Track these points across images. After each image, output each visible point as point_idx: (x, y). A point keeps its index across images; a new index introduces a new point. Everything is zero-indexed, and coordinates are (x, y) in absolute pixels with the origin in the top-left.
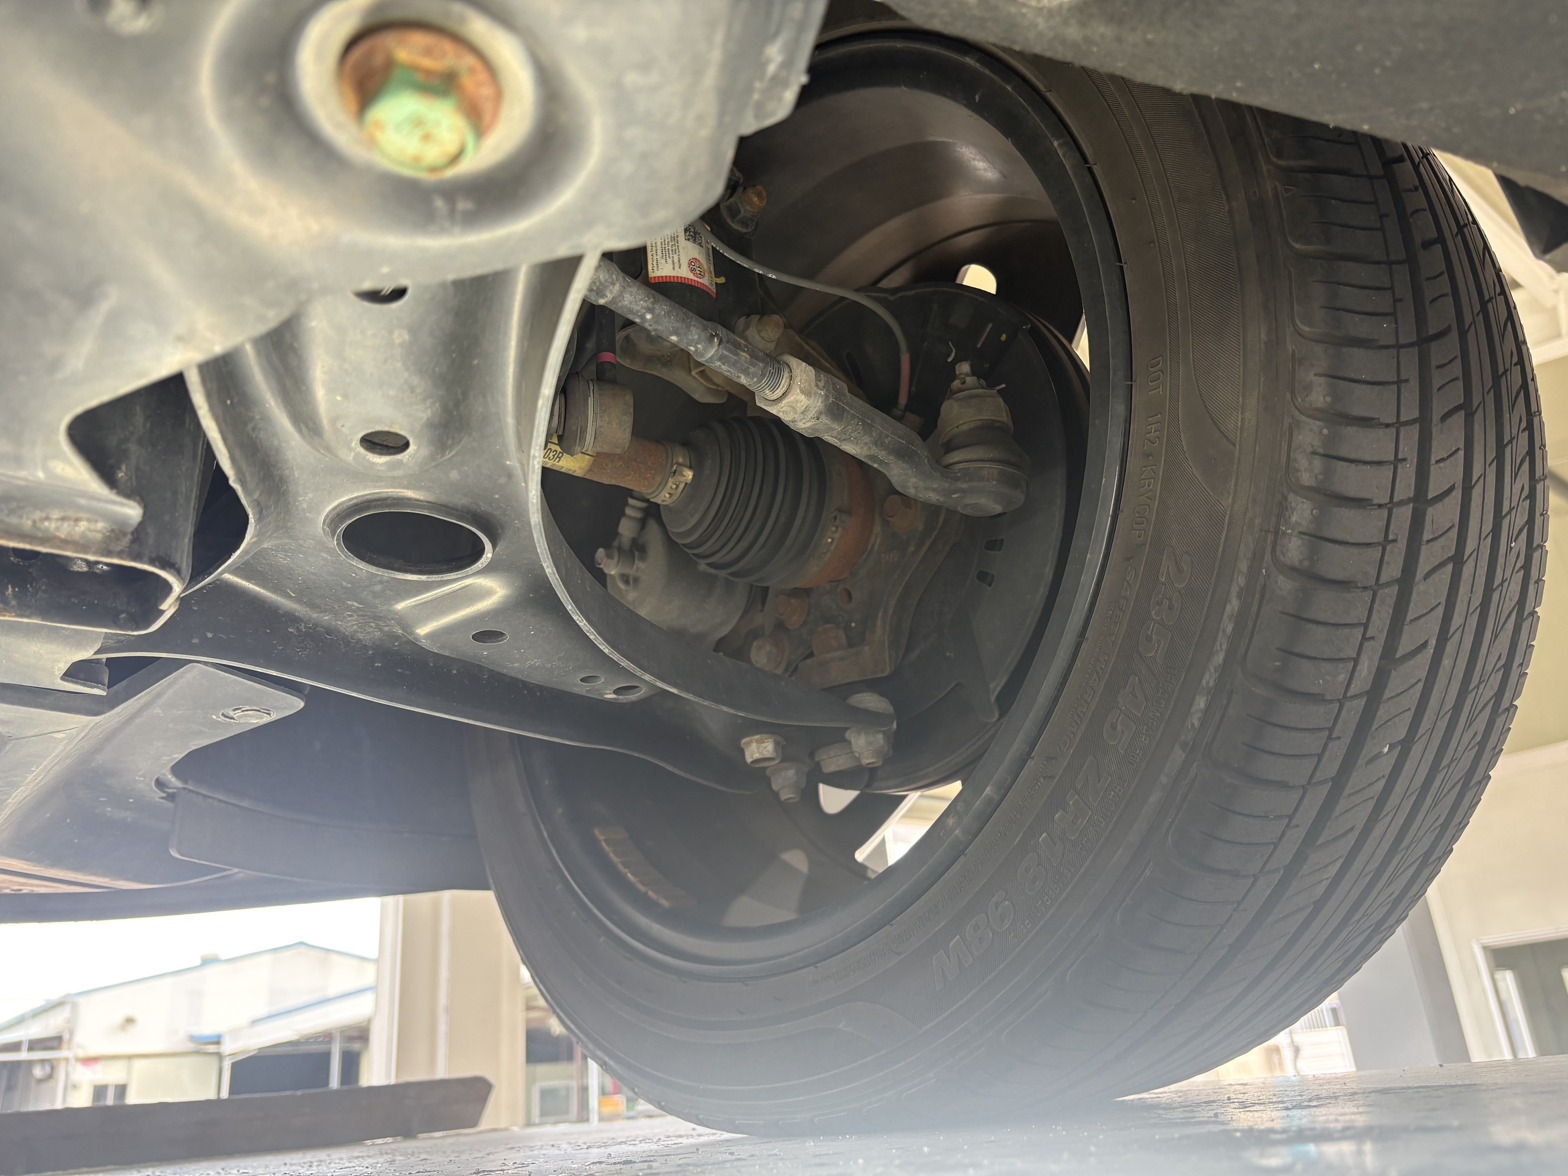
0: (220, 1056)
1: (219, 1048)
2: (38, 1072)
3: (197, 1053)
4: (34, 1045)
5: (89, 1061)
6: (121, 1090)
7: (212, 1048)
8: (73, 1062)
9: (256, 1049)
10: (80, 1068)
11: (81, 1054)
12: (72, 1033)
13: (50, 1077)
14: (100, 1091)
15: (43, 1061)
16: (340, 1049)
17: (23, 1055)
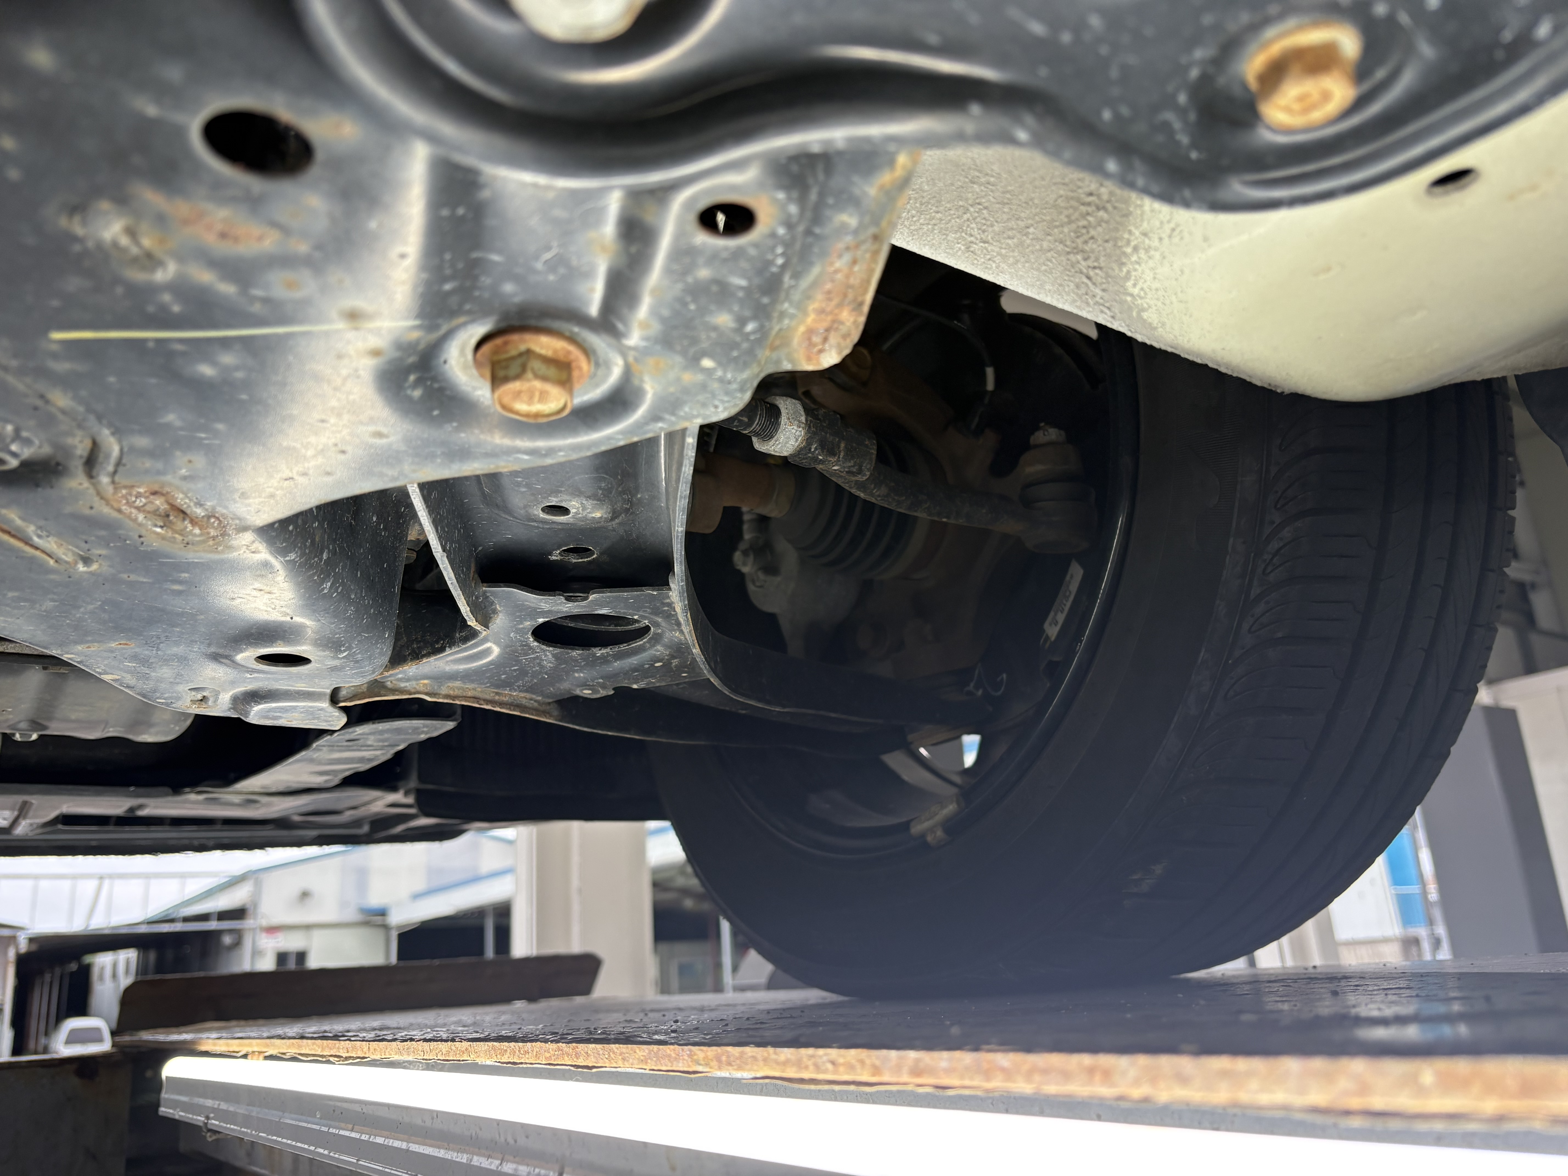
0: (386, 927)
1: (384, 920)
2: (227, 940)
3: (366, 924)
4: (223, 916)
5: (272, 930)
6: (301, 956)
7: (378, 919)
8: (258, 931)
9: (419, 923)
10: (264, 935)
11: (264, 923)
12: (255, 905)
13: (238, 944)
14: (282, 957)
15: (230, 931)
16: (494, 924)
17: (213, 925)
